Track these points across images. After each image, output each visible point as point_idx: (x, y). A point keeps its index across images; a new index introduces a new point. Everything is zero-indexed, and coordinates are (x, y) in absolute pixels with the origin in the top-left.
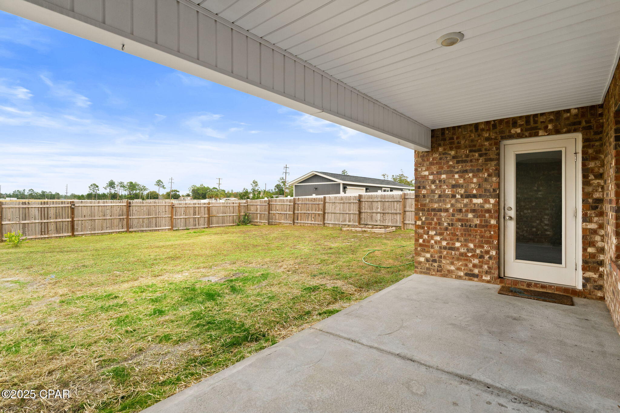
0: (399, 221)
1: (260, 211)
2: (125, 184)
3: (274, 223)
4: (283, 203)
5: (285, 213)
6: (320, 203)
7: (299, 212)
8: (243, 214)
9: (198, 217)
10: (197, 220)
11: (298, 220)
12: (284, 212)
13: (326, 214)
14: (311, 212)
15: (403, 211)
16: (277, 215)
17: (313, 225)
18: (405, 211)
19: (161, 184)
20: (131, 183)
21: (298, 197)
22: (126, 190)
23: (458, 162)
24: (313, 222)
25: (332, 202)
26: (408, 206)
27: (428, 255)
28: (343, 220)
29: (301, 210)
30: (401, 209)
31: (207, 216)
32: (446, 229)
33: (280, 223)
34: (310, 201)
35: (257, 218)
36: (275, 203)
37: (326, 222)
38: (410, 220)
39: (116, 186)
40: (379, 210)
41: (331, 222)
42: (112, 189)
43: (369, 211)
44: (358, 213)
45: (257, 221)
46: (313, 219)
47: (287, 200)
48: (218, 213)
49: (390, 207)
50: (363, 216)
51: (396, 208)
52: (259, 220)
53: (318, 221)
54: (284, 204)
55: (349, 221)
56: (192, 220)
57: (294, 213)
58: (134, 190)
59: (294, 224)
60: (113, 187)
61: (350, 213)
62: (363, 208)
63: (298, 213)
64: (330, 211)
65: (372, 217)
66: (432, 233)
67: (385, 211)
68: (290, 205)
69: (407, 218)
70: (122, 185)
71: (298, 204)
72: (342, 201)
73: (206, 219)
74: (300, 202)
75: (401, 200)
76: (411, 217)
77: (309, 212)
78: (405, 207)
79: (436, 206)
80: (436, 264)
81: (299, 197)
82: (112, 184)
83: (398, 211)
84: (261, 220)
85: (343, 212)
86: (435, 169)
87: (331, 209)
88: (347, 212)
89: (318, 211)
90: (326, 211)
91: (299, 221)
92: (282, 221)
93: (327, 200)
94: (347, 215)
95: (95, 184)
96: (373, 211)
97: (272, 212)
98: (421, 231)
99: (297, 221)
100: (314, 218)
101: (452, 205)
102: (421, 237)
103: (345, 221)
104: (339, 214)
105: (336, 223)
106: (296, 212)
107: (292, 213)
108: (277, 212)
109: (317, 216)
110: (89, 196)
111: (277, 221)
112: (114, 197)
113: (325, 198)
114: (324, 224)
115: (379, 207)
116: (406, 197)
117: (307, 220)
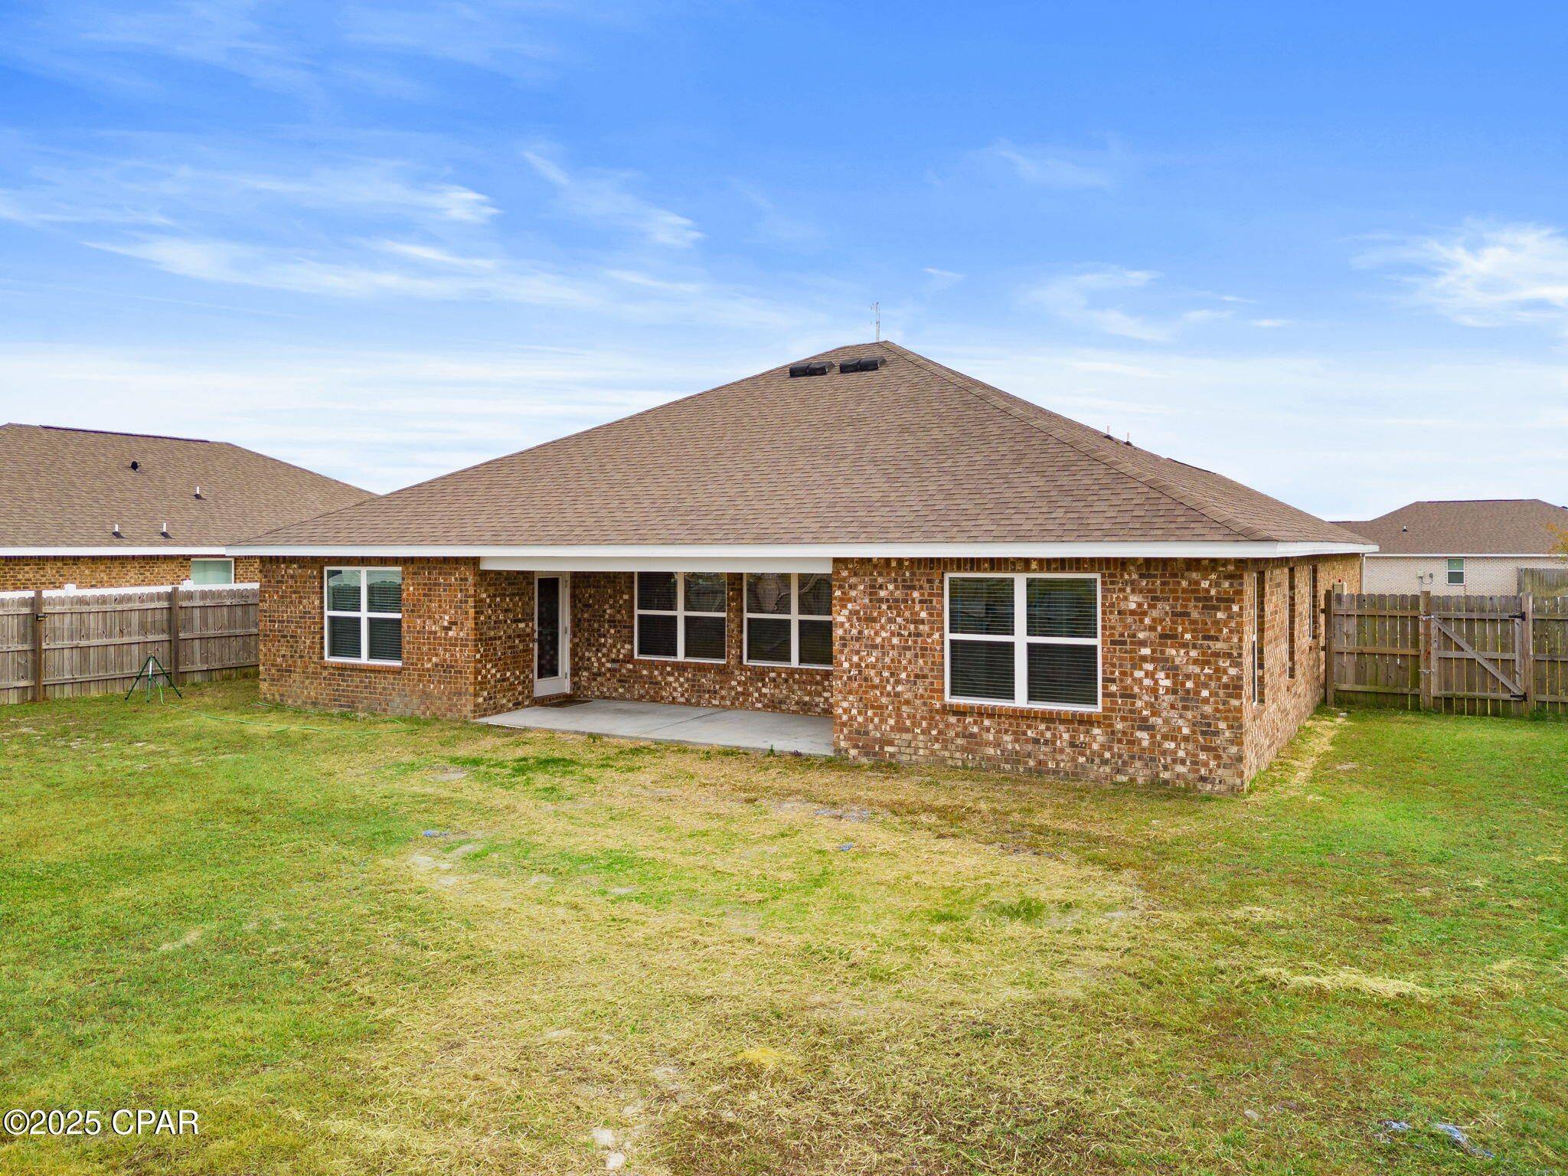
23: (509, 584)
27: (485, 694)
32: (500, 659)
66: (489, 666)
79: (492, 633)
80: (491, 702)
86: (492, 590)
98: (479, 666)
101: (505, 632)
102: (480, 673)
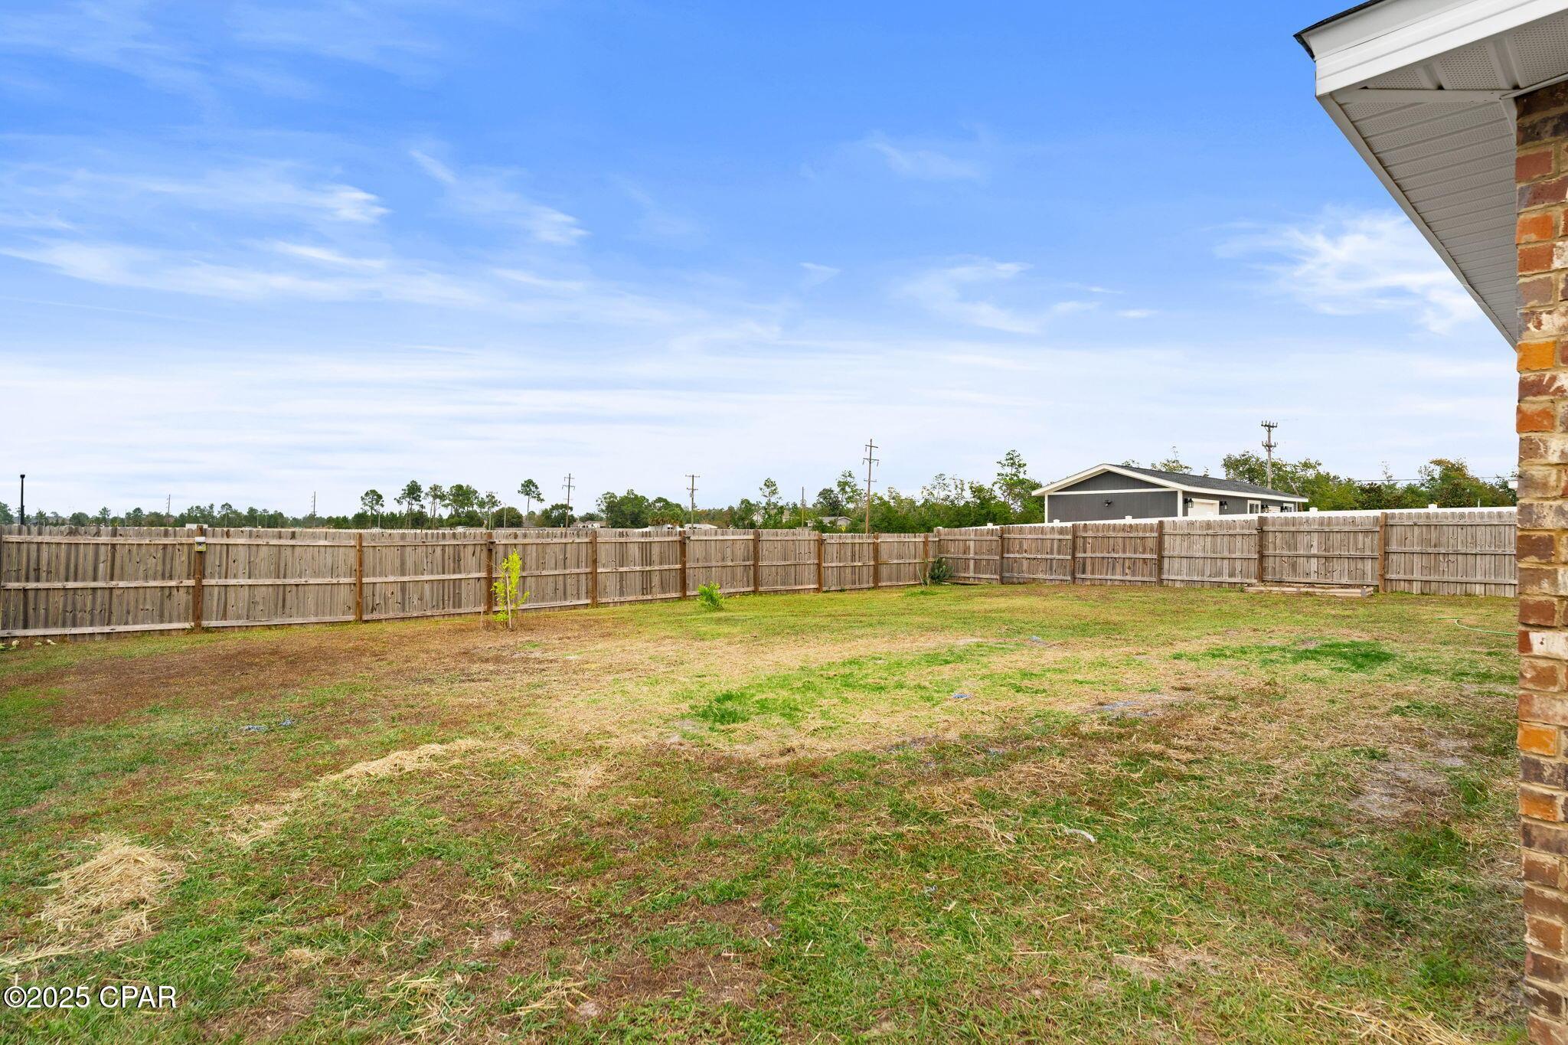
0: (1370, 574)
1: (976, 553)
2: (446, 489)
3: (1015, 580)
4: (1040, 536)
5: (1049, 556)
6: (1147, 535)
7: (1088, 554)
8: (931, 559)
9: (860, 564)
10: (857, 570)
11: (1084, 572)
12: (1044, 556)
13: (1166, 561)
14: (1121, 555)
15: (1382, 553)
16: (1025, 563)
17: (1128, 584)
18: (1387, 553)
19: (533, 489)
20: (460, 487)
21: (1083, 523)
22: (446, 506)
24: (1128, 578)
25: (1181, 532)
26: (1395, 542)
28: (1214, 572)
29: (1094, 552)
30: (1376, 547)
31: (872, 563)
33: (1034, 579)
34: (1119, 531)
35: (966, 569)
36: (1018, 536)
37: (1165, 577)
38: (1402, 572)
39: (423, 495)
40: (1314, 551)
41: (1180, 578)
42: (414, 502)
43: (1286, 552)
44: (1256, 556)
45: (966, 575)
46: (1127, 571)
47: (1053, 528)
48: (890, 557)
49: (1346, 543)
50: (1270, 563)
51: (1360, 546)
52: (972, 574)
53: (1143, 575)
54: (1044, 537)
55: (1232, 575)
56: (848, 571)
57: (1074, 558)
58: (467, 505)
59: (1074, 582)
60: (418, 498)
61: (1234, 556)
62: (1271, 546)
63: (1085, 558)
64: (1176, 553)
65: (1294, 566)
67: (1331, 553)
68: (1060, 540)
69: (1393, 567)
70: (437, 494)
71: (1084, 538)
72: (1210, 532)
73: (872, 568)
74: (1090, 534)
75: (1378, 529)
76: (1402, 565)
77: (1116, 556)
78: (1386, 542)
81: (1088, 522)
82: (413, 491)
83: (1368, 553)
84: (979, 573)
85: (1215, 556)
87: (1178, 548)
88: (1226, 554)
89: (1144, 552)
90: (1166, 553)
91: (1089, 576)
92: (1040, 576)
93: (1167, 529)
94: (1226, 562)
95: (374, 492)
96: (1298, 552)
97: (1012, 556)
99: (1083, 576)
100: (1129, 568)
103: (1220, 574)
104: (1201, 561)
105: (1195, 578)
106: (1079, 555)
107: (1069, 557)
108: (1025, 555)
109: (1139, 564)
110: (361, 520)
111: (1026, 575)
112: (418, 520)
113: (1161, 523)
114: (1161, 581)
115: (1315, 544)
116: (1391, 522)
117: (1110, 571)
